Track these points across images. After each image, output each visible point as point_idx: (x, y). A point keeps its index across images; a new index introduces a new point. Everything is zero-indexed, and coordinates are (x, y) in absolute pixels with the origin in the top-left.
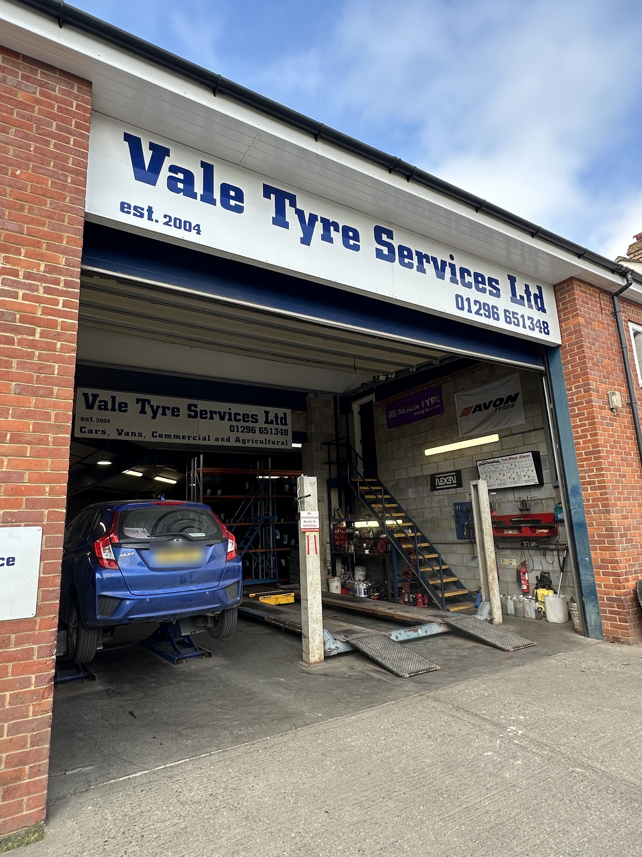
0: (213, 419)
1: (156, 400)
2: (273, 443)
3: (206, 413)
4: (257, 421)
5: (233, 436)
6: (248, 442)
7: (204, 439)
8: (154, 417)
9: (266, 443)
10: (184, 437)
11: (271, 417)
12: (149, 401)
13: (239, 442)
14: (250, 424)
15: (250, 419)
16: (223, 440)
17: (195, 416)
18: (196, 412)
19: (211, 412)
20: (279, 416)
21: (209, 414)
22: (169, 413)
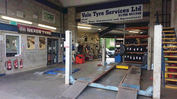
0: (113, 14)
1: (98, 11)
2: (135, 18)
3: (111, 12)
4: (128, 11)
5: (120, 18)
6: (125, 19)
7: (111, 20)
8: (97, 16)
9: (132, 18)
10: (105, 21)
11: (134, 9)
12: (96, 12)
13: (122, 19)
14: (126, 13)
15: (126, 11)
16: (116, 19)
17: (108, 14)
18: (108, 13)
19: (113, 12)
20: (138, 8)
21: (112, 12)
22: (101, 14)
